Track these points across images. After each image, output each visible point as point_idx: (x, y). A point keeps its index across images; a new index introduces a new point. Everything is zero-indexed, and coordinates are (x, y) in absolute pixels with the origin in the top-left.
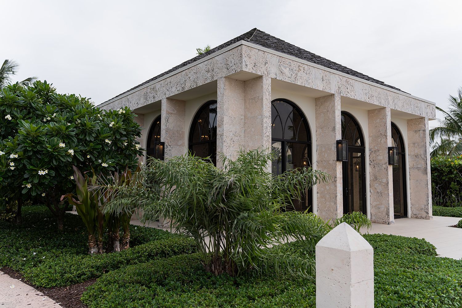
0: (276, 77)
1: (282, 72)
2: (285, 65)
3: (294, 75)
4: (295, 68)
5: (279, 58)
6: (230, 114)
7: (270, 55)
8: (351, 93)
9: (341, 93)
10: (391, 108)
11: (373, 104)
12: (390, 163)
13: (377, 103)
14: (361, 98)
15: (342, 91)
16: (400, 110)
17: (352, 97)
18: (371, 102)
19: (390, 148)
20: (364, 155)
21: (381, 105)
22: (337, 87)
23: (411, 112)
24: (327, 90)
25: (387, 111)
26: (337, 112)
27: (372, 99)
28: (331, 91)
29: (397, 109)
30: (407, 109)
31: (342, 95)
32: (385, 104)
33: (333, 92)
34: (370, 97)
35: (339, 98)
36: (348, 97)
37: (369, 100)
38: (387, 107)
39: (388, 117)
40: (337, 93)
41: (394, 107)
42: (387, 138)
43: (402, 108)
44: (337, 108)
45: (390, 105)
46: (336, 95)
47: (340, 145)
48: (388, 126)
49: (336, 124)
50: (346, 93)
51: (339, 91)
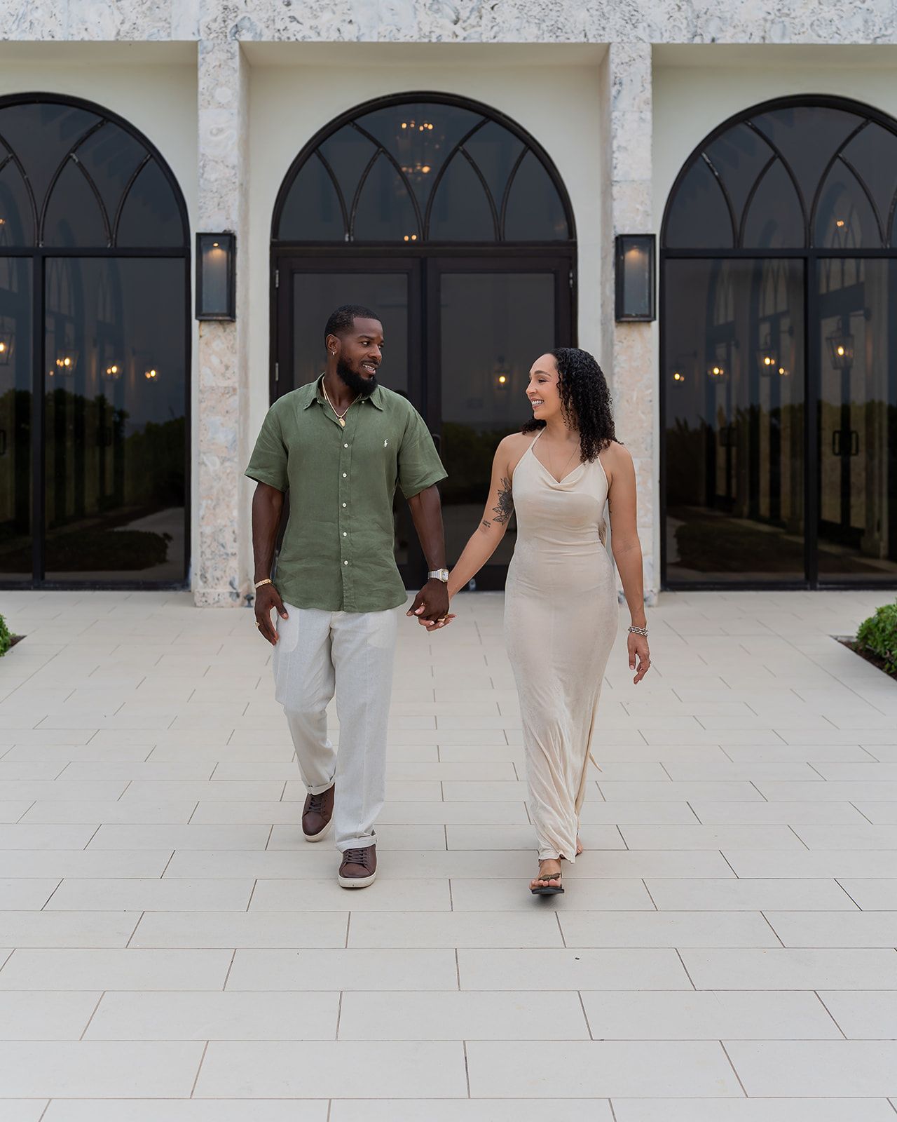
8: (316, 17)
9: (244, 31)
10: (657, 40)
11: (498, 44)
12: (621, 316)
13: (530, 35)
14: (394, 28)
15: (246, 24)
16: (743, 39)
17: (323, 39)
18: (474, 39)
19: (623, 243)
20: (569, 278)
21: (562, 39)
22: (215, 11)
23: (861, 34)
24: (148, 31)
25: (617, 60)
26: (208, 119)
27: (484, 21)
28: (169, 35)
29: (713, 40)
30: (816, 23)
31: (246, 37)
32: (604, 28)
33: (184, 34)
34: (464, 15)
35: (224, 56)
36: (293, 39)
37: (458, 29)
38: (615, 39)
39: (624, 93)
40: (212, 36)
41: (685, 32)
42: (612, 196)
43: (768, 25)
44: (213, 97)
45: (648, 30)
46: (205, 43)
47: (217, 254)
48: (620, 133)
49: (204, 166)
50: (280, 25)
51: (231, 24)
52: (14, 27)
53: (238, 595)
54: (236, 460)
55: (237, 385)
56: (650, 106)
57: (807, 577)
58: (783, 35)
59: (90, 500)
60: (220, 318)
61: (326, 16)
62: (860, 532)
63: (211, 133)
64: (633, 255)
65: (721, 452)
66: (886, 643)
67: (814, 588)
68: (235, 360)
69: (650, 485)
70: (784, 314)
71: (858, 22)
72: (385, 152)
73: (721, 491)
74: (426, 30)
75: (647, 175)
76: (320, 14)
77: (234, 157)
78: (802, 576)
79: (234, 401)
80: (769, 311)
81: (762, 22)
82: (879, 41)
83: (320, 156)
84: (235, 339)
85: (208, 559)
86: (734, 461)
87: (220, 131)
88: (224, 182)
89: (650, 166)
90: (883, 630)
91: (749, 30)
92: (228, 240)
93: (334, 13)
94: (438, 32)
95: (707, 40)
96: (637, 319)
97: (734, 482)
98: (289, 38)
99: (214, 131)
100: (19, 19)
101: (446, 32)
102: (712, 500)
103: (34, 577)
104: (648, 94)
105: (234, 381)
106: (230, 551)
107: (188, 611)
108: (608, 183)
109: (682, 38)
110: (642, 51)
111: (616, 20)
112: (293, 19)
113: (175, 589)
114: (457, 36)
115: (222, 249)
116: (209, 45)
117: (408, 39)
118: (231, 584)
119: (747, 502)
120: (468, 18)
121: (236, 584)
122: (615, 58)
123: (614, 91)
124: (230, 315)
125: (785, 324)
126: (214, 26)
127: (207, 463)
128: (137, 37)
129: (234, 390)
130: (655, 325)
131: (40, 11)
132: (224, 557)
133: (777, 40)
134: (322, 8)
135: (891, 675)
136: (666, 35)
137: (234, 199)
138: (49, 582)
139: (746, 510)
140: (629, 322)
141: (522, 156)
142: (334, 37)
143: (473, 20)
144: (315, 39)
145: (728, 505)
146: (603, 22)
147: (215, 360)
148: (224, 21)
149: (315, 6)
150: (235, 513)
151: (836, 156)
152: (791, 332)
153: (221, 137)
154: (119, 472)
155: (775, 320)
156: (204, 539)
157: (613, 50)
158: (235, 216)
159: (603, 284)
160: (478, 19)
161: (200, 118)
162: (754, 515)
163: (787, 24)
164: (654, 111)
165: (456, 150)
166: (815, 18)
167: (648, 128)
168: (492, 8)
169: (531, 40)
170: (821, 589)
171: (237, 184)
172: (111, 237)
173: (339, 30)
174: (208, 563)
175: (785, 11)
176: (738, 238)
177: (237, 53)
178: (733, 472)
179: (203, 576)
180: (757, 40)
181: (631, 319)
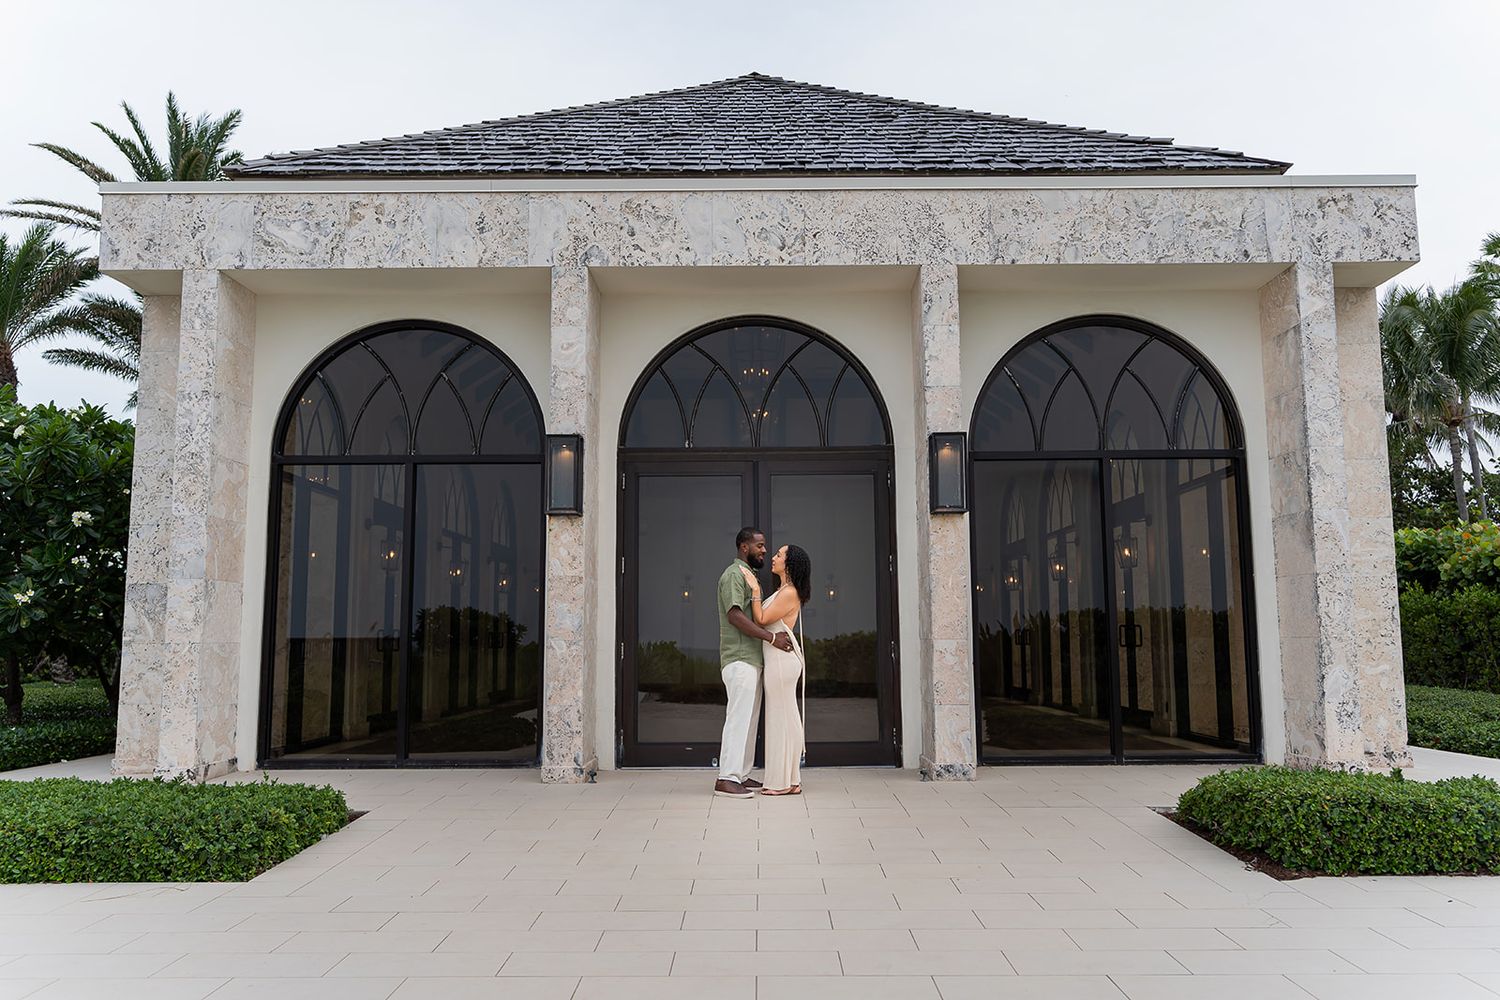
0: (238, 264)
1: (267, 243)
2: (283, 218)
3: (324, 241)
4: (332, 217)
5: (260, 198)
6: (161, 401)
7: (215, 201)
8: (657, 245)
9: (593, 258)
10: (962, 262)
11: (820, 266)
12: (935, 508)
13: (848, 258)
14: (727, 255)
15: (595, 251)
16: (1040, 260)
17: (663, 263)
18: (799, 262)
19: (936, 441)
20: (888, 479)
21: (877, 262)
22: (567, 240)
23: (1146, 255)
24: (507, 259)
25: (927, 280)
26: (559, 334)
27: (807, 247)
28: (526, 262)
29: (1013, 262)
30: (1105, 246)
31: (595, 263)
32: (914, 252)
33: (539, 261)
34: (790, 242)
35: (574, 280)
36: (636, 264)
37: (783, 254)
38: (925, 262)
39: (933, 308)
40: (564, 262)
41: (987, 255)
42: (925, 400)
43: (1062, 248)
44: (564, 316)
45: (954, 253)
46: (558, 269)
47: (567, 454)
48: (931, 344)
49: (555, 377)
50: (625, 253)
51: (581, 252)
52: (389, 256)
53: (582, 772)
54: (581, 643)
55: (583, 575)
56: (958, 320)
57: (1113, 753)
58: (1076, 258)
59: (481, 695)
60: (568, 512)
61: (666, 245)
62: (1150, 714)
63: (562, 347)
64: (946, 453)
65: (1016, 649)
66: (1214, 814)
67: (1120, 763)
68: (581, 552)
69: (966, 665)
70: (1069, 529)
71: (1143, 244)
72: (721, 369)
73: (1017, 683)
74: (755, 255)
75: (957, 381)
76: (660, 242)
77: (583, 368)
78: (1108, 752)
79: (580, 589)
80: (1056, 527)
81: (1057, 246)
82: (1163, 261)
83: (663, 373)
84: (582, 532)
85: (554, 737)
86: (1028, 658)
87: (570, 345)
88: (574, 390)
89: (959, 372)
90: (1210, 801)
91: (1045, 252)
92: (576, 442)
93: (673, 242)
94: (766, 257)
95: (1008, 262)
96: (950, 510)
97: (1029, 675)
98: (632, 264)
99: (565, 346)
100: (392, 249)
101: (773, 257)
102: (1010, 691)
103: (397, 757)
104: (956, 309)
105: (580, 571)
106: (575, 729)
107: (535, 785)
108: (921, 389)
109: (985, 260)
110: (950, 271)
111: (925, 245)
112: (636, 247)
113: (528, 766)
114: (783, 260)
115: (570, 450)
116: (562, 270)
117: (740, 263)
118: (576, 761)
119: (1042, 693)
120: (793, 244)
121: (580, 760)
122: (925, 279)
123: (925, 307)
124: (576, 510)
125: (1070, 537)
126: (566, 254)
127: (555, 647)
128: (498, 264)
129: (581, 578)
130: (967, 515)
131: (411, 242)
132: (570, 734)
133: (1070, 261)
134: (662, 238)
135: (1221, 847)
136: (971, 257)
137: (582, 406)
138: (412, 761)
139: (1041, 698)
140: (943, 513)
141: (844, 371)
142: (673, 262)
143: (797, 247)
144: (657, 264)
145: (1024, 695)
146: (914, 247)
147: (563, 552)
148: (575, 250)
149: (656, 236)
150: (580, 693)
151: (1124, 369)
152: (1077, 542)
153: (570, 351)
154: (511, 670)
155: (1061, 534)
156: (551, 719)
157: (923, 271)
158: (582, 421)
159: (918, 483)
160: (802, 245)
161: (552, 335)
162: (1048, 702)
163: (1079, 247)
164: (961, 324)
165: (785, 366)
166: (1104, 241)
167: (956, 339)
168: (815, 236)
169: (850, 263)
170: (1127, 764)
171: (585, 392)
172: (476, 446)
173: (677, 256)
174: (554, 741)
175: (1078, 235)
176: (1038, 444)
177: (587, 277)
178: (1028, 667)
179: (550, 754)
180: (1053, 261)
181: (945, 510)
